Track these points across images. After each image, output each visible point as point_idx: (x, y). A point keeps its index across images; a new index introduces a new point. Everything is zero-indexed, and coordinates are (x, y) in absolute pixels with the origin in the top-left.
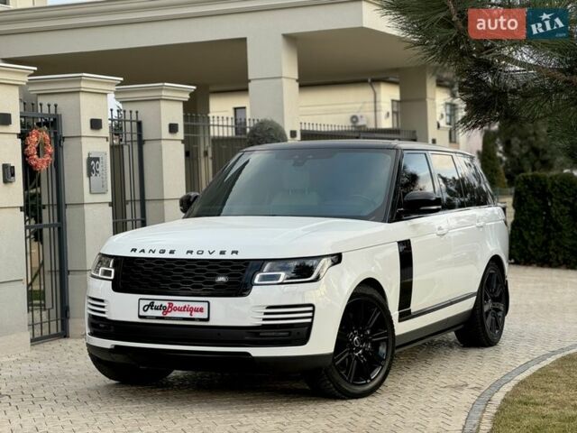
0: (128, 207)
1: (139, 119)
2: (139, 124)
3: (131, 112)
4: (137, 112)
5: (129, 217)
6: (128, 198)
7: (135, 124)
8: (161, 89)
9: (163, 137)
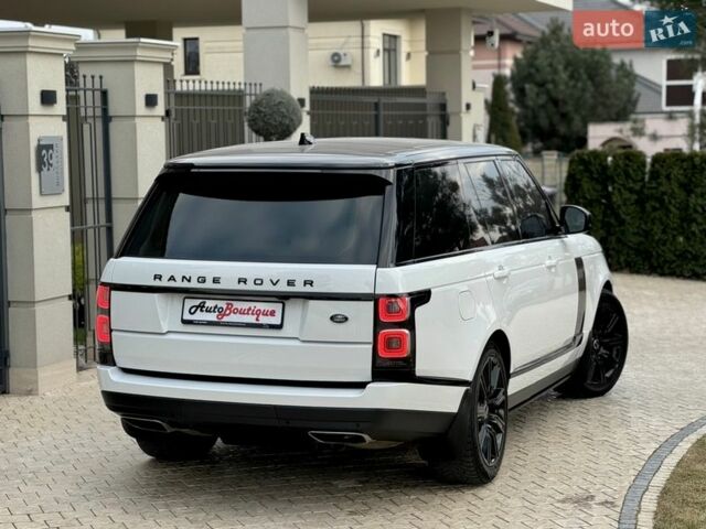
0: (89, 206)
1: (104, 87)
2: (104, 94)
3: (93, 77)
4: (101, 77)
5: (90, 222)
6: (89, 194)
7: (98, 94)
8: (135, 47)
9: (137, 114)
